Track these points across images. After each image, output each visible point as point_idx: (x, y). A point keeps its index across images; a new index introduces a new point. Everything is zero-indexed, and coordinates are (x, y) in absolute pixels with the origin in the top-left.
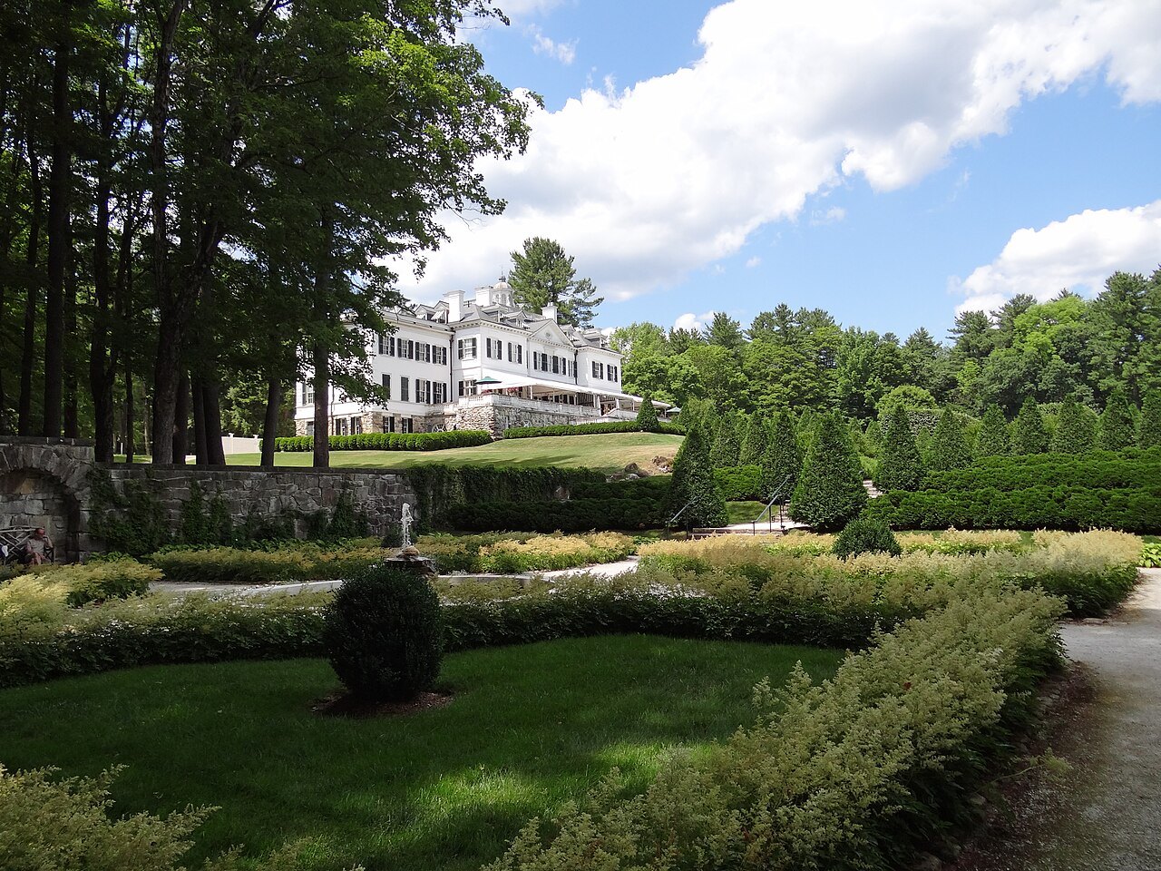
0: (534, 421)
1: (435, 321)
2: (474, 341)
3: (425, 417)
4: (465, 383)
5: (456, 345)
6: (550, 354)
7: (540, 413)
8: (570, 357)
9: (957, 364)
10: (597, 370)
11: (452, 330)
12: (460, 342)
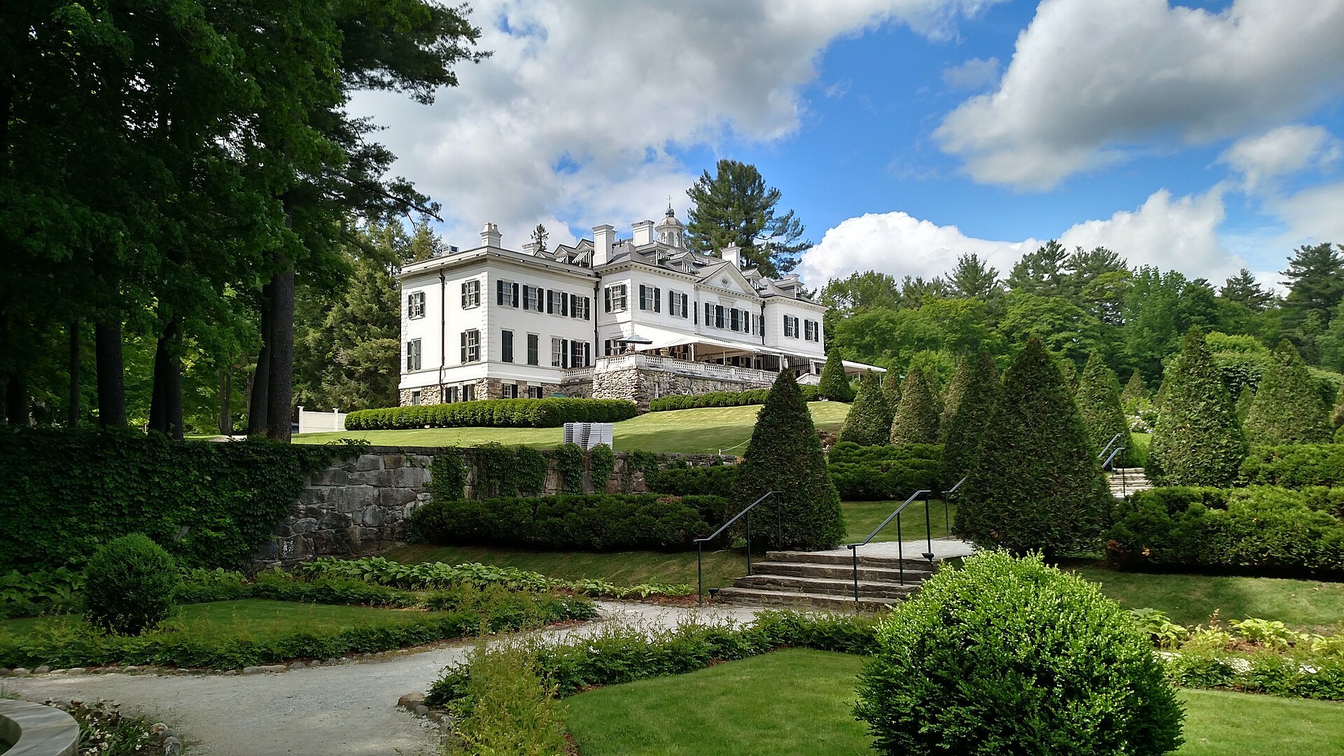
0: (695, 389)
1: (577, 264)
2: (623, 288)
3: (560, 386)
4: (612, 343)
5: (602, 294)
6: (727, 306)
7: (704, 379)
8: (754, 310)
9: (1292, 319)
10: (790, 326)
11: (597, 275)
12: (607, 291)
